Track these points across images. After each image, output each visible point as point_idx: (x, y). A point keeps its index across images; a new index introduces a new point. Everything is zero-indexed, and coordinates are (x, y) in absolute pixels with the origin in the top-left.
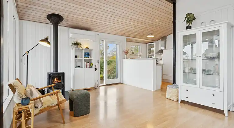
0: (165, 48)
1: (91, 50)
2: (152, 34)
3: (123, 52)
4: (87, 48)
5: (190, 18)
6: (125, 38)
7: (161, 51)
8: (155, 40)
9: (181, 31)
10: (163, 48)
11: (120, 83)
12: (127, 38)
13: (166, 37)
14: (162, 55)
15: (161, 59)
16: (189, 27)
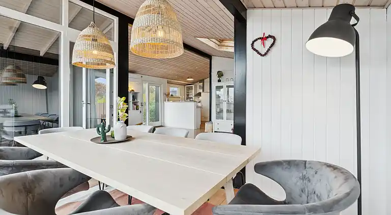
0: (203, 91)
1: (136, 93)
2: (191, 78)
3: (165, 95)
4: (133, 91)
5: (220, 74)
6: (166, 80)
7: (199, 94)
8: (193, 83)
9: (215, 84)
10: (201, 91)
11: (162, 126)
12: (167, 81)
13: (204, 80)
14: (200, 98)
15: (199, 102)
16: (219, 81)
